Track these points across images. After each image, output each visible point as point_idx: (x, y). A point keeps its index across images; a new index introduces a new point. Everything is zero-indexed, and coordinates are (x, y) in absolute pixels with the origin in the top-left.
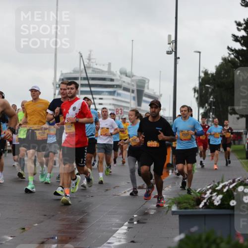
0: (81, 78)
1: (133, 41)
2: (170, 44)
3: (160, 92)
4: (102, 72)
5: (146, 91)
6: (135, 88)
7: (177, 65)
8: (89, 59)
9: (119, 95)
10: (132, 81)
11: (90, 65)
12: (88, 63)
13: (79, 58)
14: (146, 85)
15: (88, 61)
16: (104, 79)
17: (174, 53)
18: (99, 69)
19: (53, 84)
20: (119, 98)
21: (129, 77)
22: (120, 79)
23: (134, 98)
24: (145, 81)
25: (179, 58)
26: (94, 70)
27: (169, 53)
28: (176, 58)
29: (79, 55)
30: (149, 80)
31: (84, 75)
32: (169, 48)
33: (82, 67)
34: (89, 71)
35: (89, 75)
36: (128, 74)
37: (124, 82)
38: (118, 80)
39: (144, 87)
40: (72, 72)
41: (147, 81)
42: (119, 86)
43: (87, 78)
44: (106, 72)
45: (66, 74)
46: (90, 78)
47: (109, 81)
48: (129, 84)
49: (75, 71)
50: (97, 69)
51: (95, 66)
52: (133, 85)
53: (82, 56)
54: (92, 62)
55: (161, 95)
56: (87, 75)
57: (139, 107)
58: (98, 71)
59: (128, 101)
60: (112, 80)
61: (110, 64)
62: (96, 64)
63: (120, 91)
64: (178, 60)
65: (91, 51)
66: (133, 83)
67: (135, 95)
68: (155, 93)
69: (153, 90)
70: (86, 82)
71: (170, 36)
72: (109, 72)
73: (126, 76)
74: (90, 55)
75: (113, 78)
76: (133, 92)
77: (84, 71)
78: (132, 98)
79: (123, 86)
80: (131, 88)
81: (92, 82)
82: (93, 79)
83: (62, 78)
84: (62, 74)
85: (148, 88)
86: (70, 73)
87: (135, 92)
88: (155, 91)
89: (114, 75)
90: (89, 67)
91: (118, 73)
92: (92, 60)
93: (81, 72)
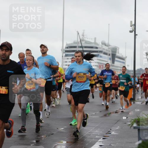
0: (78, 47)
1: (109, 24)
2: (132, 26)
3: (126, 55)
4: (91, 43)
5: (117, 54)
6: (111, 53)
7: (136, 39)
8: (83, 35)
9: (101, 57)
10: (109, 48)
11: (84, 39)
12: (83, 38)
13: (77, 35)
14: (117, 51)
15: (82, 36)
16: (92, 47)
17: (134, 32)
18: (89, 41)
19: (62, 50)
20: (101, 59)
21: (107, 46)
22: (101, 47)
23: (110, 59)
24: (116, 48)
25: (137, 35)
26: (86, 42)
27: (131, 32)
28: (135, 35)
29: (77, 33)
30: (119, 48)
31: (80, 45)
32: (131, 29)
33: (79, 40)
34: (83, 43)
35: (83, 45)
36: (106, 45)
37: (104, 49)
38: (100, 48)
39: (116, 52)
40: (73, 43)
41: (118, 49)
42: (101, 52)
43: (82, 47)
44: (93, 43)
45: (69, 44)
46: (84, 47)
47: (95, 48)
48: (107, 50)
49: (74, 43)
50: (88, 41)
51: (87, 40)
52: (109, 51)
53: (79, 34)
54: (85, 37)
55: (126, 57)
56: (82, 45)
57: (113, 64)
58: (88, 42)
59: (107, 60)
60: (97, 48)
61: (95, 39)
62: (87, 39)
63: (102, 55)
64: (136, 36)
65: (84, 31)
66: (109, 50)
67: (111, 57)
68: (122, 56)
69: (121, 54)
70: (81, 49)
71: (131, 22)
72: (95, 43)
73: (105, 45)
74: (83, 33)
75: (98, 46)
76: (109, 55)
77: (80, 42)
78: (109, 59)
79: (103, 52)
80: (108, 53)
81: (85, 49)
82: (86, 47)
83: (67, 46)
84: (67, 44)
85: (118, 53)
86: (72, 44)
87: (111, 55)
88: (122, 55)
89: (98, 45)
90: (83, 40)
91: (101, 44)
92: (84, 36)
93: (78, 43)
